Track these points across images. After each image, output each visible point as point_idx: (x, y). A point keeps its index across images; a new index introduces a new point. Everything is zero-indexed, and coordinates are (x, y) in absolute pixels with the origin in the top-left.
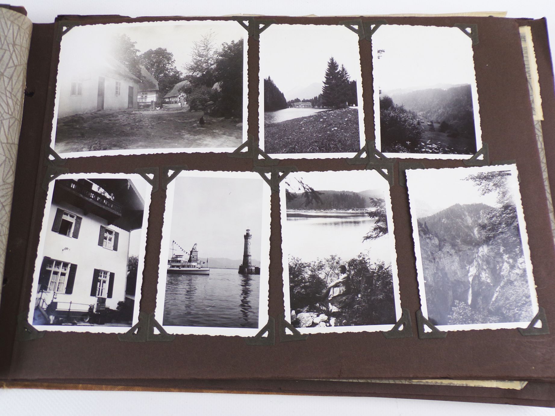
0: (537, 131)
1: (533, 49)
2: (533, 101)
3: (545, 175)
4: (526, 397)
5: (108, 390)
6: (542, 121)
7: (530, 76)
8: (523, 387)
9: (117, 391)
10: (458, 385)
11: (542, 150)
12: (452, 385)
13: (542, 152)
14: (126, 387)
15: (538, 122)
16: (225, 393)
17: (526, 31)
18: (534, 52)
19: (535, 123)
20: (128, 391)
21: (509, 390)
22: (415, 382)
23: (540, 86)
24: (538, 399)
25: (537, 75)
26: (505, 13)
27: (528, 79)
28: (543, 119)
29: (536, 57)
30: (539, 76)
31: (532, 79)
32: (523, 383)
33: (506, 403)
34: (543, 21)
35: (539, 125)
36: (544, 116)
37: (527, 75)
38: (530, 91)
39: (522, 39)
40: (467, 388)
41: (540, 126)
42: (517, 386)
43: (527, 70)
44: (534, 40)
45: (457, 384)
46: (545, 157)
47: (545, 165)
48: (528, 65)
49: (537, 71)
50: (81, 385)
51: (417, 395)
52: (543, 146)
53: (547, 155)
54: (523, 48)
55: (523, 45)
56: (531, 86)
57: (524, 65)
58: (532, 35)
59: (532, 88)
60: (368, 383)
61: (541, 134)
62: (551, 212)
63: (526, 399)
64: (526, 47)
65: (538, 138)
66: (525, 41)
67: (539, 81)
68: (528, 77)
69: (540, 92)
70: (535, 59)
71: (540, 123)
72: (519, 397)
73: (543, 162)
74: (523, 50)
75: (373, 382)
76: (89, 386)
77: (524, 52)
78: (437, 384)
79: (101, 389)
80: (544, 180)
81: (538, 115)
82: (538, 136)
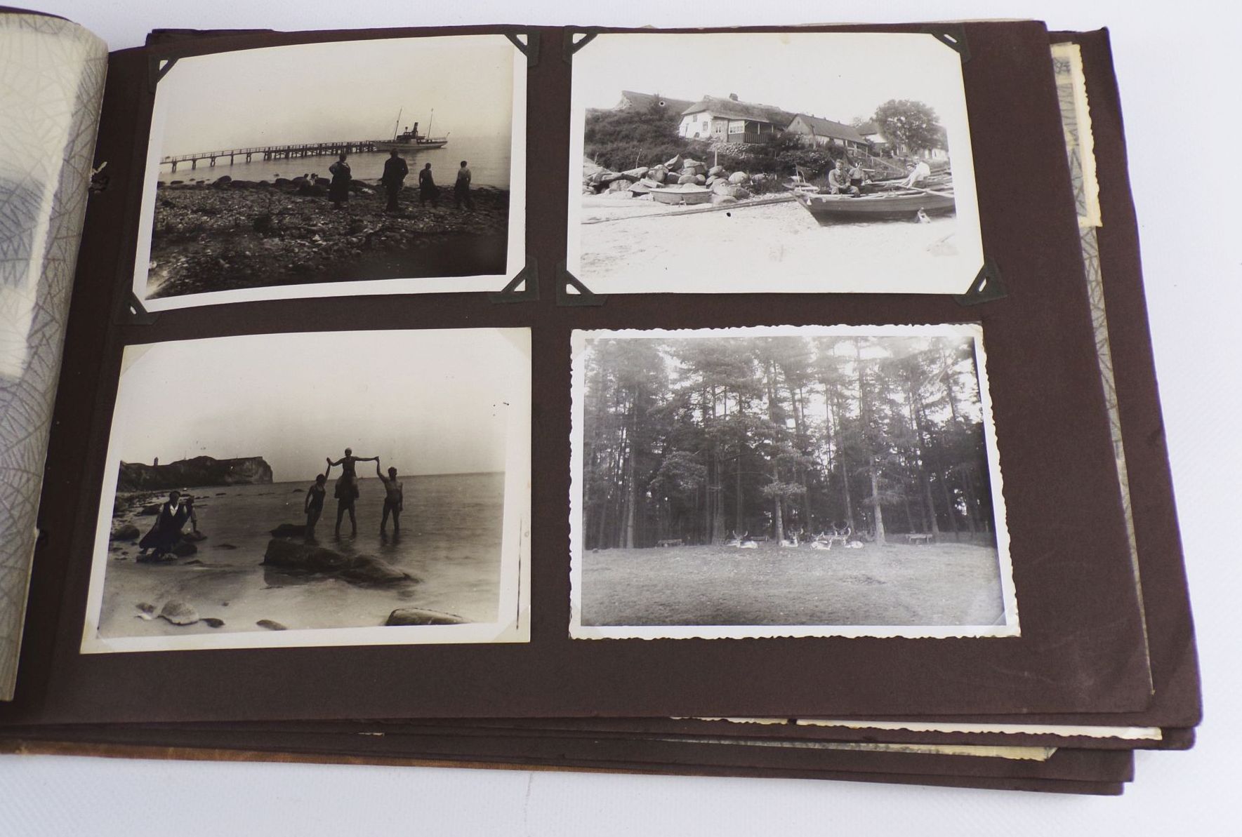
0: (1087, 247)
1: (1084, 88)
2: (1079, 190)
3: (1101, 335)
4: (1057, 776)
5: (226, 760)
6: (1097, 228)
7: (1076, 139)
8: (1050, 756)
9: (243, 761)
10: (919, 752)
11: (1098, 284)
12: (908, 752)
13: (1098, 288)
15: (1091, 230)
17: (1070, 54)
18: (1086, 95)
19: (1082, 233)
21: (1022, 762)
23: (1097, 160)
24: (1079, 779)
25: (1091, 138)
28: (1100, 224)
29: (1089, 103)
30: (1095, 139)
31: (1080, 147)
32: (1050, 750)
33: (1017, 789)
34: (1104, 33)
35: (1092, 235)
36: (1103, 218)
38: (1076, 172)
39: (1061, 69)
40: (940, 758)
41: (1094, 237)
42: (1038, 755)
44: (1086, 71)
45: (918, 750)
46: (1103, 298)
47: (1102, 313)
48: (1073, 118)
49: (1089, 131)
50: (171, 750)
51: (837, 771)
52: (1100, 278)
53: (1107, 294)
54: (1059, 87)
55: (1060, 80)
56: (1076, 161)
58: (1083, 61)
59: (1080, 165)
61: (1097, 253)
62: (1112, 407)
63: (1056, 780)
64: (1069, 86)
65: (1091, 261)
66: (1067, 73)
67: (1095, 151)
69: (1096, 172)
70: (1088, 108)
71: (1094, 232)
72: (1040, 776)
73: (1099, 309)
74: (1060, 91)
79: (211, 758)
80: (1098, 346)
81: (1090, 217)
82: (1091, 258)
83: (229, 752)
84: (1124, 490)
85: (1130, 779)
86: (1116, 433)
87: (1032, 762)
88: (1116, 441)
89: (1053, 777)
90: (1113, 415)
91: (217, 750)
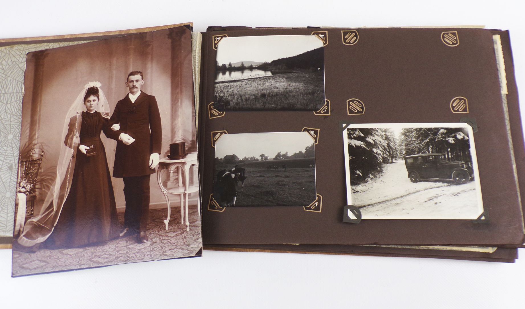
0: (503, 100)
1: (501, 49)
2: (501, 82)
3: (508, 127)
4: (496, 257)
6: (507, 94)
7: (499, 66)
8: (494, 251)
12: (452, 250)
13: (506, 113)
14: (261, 250)
15: (504, 95)
16: (319, 254)
17: (497, 38)
18: (502, 51)
19: (502, 95)
20: (262, 252)
21: (486, 253)
22: (431, 247)
23: (506, 73)
24: (502, 258)
26: (484, 26)
27: (498, 68)
29: (503, 54)
30: (505, 66)
31: (501, 68)
32: (494, 249)
33: (484, 261)
34: (507, 32)
36: (508, 91)
37: (498, 65)
38: (500, 76)
39: (495, 43)
40: (461, 252)
42: (490, 250)
43: (498, 62)
44: (502, 44)
45: (455, 249)
46: (508, 116)
48: (498, 59)
49: (504, 63)
52: (507, 110)
54: (495, 49)
55: (495, 47)
56: (500, 73)
57: (496, 59)
58: (501, 40)
59: (501, 74)
60: (403, 248)
61: (506, 102)
62: (511, 150)
63: (496, 258)
64: (497, 48)
65: (504, 105)
66: (496, 44)
67: (505, 70)
68: (498, 67)
69: (506, 76)
70: (503, 56)
71: (506, 96)
72: (491, 257)
73: (507, 120)
74: (495, 50)
75: (406, 248)
76: (239, 249)
77: (496, 51)
78: (444, 249)
80: (508, 130)
81: (504, 91)
82: (504, 103)
83: (251, 249)
84: (516, 175)
85: (517, 258)
86: (513, 158)
87: (489, 253)
88: (513, 160)
89: (495, 257)
90: (512, 152)
91: (248, 249)
